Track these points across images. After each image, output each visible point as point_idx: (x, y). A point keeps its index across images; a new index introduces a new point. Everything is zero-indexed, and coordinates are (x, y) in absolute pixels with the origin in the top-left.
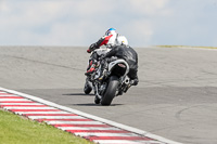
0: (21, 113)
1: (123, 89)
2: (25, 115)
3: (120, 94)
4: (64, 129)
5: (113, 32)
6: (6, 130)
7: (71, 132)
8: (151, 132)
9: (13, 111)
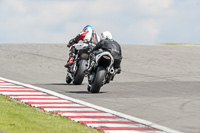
0: (36, 106)
1: (109, 77)
2: (40, 108)
3: (107, 82)
4: (77, 120)
5: (89, 29)
6: (23, 121)
7: (83, 123)
8: (157, 123)
9: (29, 104)
